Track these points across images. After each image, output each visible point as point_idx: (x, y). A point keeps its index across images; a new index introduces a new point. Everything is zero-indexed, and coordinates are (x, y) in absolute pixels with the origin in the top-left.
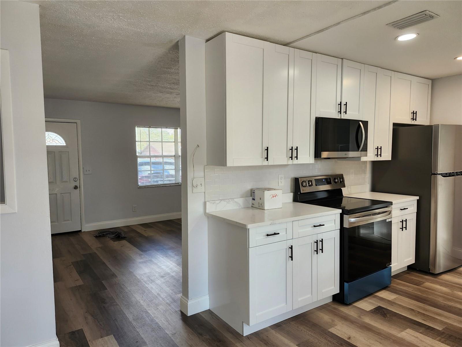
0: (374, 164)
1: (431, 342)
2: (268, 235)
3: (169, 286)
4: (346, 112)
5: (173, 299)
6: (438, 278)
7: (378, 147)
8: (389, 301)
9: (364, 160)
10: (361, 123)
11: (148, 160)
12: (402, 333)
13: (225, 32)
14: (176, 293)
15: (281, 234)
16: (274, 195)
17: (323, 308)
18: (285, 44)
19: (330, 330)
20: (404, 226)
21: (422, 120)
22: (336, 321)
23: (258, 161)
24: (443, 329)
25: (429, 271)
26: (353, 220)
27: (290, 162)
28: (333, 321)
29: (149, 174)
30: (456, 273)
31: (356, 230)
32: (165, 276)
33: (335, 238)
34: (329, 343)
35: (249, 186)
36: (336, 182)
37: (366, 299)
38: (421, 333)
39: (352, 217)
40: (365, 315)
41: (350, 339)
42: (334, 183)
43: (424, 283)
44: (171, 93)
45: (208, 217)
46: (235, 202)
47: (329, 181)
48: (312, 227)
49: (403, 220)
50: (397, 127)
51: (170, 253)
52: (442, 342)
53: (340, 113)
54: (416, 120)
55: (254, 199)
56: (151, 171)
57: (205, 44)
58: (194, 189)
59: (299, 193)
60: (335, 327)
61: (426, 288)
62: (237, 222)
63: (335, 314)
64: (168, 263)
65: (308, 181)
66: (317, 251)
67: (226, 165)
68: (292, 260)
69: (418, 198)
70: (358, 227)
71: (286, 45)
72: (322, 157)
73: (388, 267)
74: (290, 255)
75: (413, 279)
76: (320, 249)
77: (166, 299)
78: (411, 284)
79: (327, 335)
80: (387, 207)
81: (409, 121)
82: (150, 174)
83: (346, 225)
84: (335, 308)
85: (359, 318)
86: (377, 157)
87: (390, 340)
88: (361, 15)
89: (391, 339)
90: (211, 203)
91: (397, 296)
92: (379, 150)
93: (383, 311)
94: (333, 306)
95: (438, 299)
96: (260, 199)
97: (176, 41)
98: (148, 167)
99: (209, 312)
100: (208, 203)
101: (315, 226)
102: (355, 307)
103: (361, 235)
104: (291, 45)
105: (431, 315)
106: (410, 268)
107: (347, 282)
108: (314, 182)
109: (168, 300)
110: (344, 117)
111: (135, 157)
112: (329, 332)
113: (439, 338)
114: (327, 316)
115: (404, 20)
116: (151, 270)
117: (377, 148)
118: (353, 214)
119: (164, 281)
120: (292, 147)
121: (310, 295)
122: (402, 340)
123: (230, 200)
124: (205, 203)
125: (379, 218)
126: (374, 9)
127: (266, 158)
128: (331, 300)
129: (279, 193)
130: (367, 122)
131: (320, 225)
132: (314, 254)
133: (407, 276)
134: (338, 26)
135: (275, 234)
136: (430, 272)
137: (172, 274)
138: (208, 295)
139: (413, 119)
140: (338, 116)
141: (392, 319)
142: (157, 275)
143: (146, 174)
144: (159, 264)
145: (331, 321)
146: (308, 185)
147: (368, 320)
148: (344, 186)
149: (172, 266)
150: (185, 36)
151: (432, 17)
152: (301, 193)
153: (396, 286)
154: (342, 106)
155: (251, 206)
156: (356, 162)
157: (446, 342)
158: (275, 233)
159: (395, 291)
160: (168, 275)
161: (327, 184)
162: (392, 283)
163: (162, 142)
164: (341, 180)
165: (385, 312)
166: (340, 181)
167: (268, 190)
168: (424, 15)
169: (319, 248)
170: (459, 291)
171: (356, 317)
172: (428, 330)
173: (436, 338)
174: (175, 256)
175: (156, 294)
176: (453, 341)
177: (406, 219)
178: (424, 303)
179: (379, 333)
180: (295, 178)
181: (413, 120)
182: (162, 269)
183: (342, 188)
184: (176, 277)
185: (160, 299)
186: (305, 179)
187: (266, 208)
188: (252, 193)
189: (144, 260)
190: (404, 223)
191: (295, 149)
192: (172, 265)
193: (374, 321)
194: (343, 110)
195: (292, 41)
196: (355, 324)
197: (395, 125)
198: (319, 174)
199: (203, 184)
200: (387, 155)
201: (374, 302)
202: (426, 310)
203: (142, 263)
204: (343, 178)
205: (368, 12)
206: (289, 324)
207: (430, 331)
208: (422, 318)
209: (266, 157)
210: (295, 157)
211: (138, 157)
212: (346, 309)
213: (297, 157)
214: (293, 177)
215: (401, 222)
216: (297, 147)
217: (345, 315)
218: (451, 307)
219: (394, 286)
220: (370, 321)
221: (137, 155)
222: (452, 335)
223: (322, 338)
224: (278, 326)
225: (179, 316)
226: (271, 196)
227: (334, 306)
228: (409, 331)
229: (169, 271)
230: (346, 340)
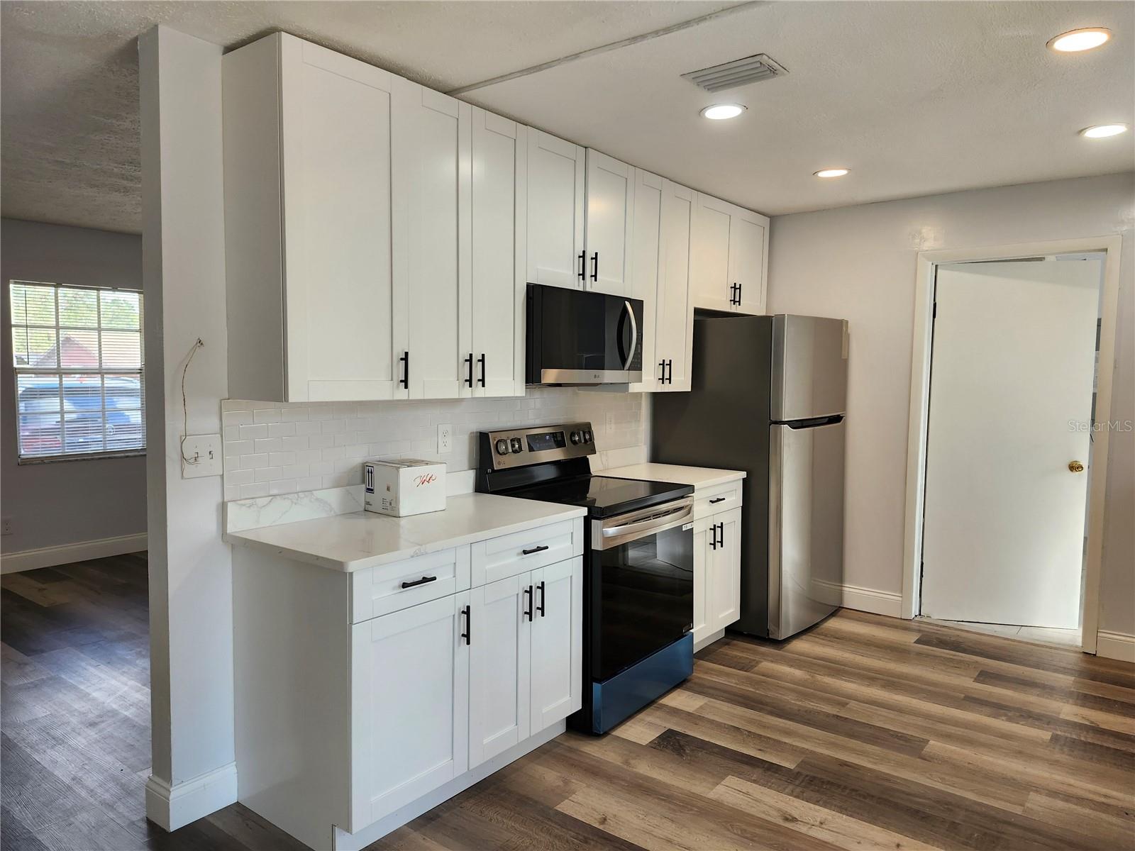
0: (657, 398)
1: (774, 799)
2: (405, 585)
3: (115, 750)
4: (595, 276)
5: (123, 786)
6: (786, 648)
7: (664, 361)
8: (689, 714)
9: (636, 390)
10: (628, 304)
11: (53, 381)
12: (717, 787)
13: (280, 31)
14: (134, 769)
15: (441, 579)
16: (425, 478)
17: (545, 753)
18: (447, 90)
19: (560, 808)
20: (718, 538)
21: (752, 305)
22: (573, 781)
23: (384, 389)
24: (798, 766)
25: (768, 634)
26: (611, 531)
27: (467, 393)
28: (566, 782)
29: (57, 422)
30: (819, 634)
31: (620, 555)
32: (103, 722)
33: (571, 577)
34: (557, 842)
35: (357, 456)
36: (574, 443)
37: (641, 716)
38: (754, 782)
39: (611, 524)
40: (638, 756)
41: (606, 823)
42: (570, 442)
43: (758, 663)
44: (126, 191)
45: (233, 547)
46: (317, 499)
47: (559, 439)
48: (518, 554)
49: (715, 526)
50: (702, 316)
51: (122, 651)
52: (795, 797)
53: (583, 279)
54: (739, 305)
55: (370, 490)
56: (62, 412)
57: (220, 57)
58: (186, 466)
59: (489, 471)
60: (570, 798)
61: (763, 676)
62: (318, 558)
63: (572, 765)
64: (113, 682)
65: (512, 440)
66: (530, 613)
67: (286, 400)
68: (468, 643)
69: (743, 474)
70: (624, 547)
71: (451, 92)
72: (542, 382)
73: (686, 635)
74: (464, 631)
75: (736, 656)
76: (538, 608)
77: (99, 791)
78: (734, 668)
79: (552, 821)
80: (682, 497)
81: (727, 307)
82: (59, 422)
83: (597, 545)
84: (571, 750)
85: (625, 767)
86: (663, 383)
87: (692, 810)
88: (627, 42)
89: (693, 806)
90: (244, 505)
91: (706, 701)
92: (667, 368)
93: (678, 740)
94: (566, 744)
95: (786, 698)
96: (388, 489)
97: (130, 37)
98: (53, 404)
99: (238, 809)
100: (230, 506)
101: (525, 552)
102: (618, 738)
103: (630, 563)
104: (462, 94)
105: (773, 737)
106: (732, 631)
107: (599, 681)
108: (525, 443)
109: (107, 791)
110: (591, 287)
111: (10, 375)
112: (558, 813)
113: (791, 787)
114: (554, 772)
115: (718, 69)
116: (56, 708)
117: (663, 364)
118: (611, 516)
119: (96, 736)
120: (471, 355)
121: (512, 727)
122: (718, 804)
123: (301, 495)
124: (223, 508)
125: (667, 523)
126: (657, 33)
127: (401, 381)
128: (562, 729)
129: (437, 470)
130: (642, 302)
131: (539, 549)
132: (523, 621)
133: (725, 650)
134: (577, 62)
135: (425, 580)
136: (771, 636)
137: (126, 713)
138: (235, 763)
139: (735, 302)
140: (579, 285)
141: (696, 757)
142: (74, 720)
143: (51, 421)
144: (82, 687)
145: (561, 784)
146: (510, 451)
147: (646, 768)
148: (594, 452)
149: (126, 688)
150: (156, 26)
151: (773, 72)
152: (494, 471)
153: (702, 676)
154: (587, 262)
155: (362, 509)
156: (619, 394)
157: (805, 794)
158: (424, 578)
159: (702, 690)
160: (113, 716)
161: (554, 446)
162: (694, 671)
163: (99, 330)
164: (587, 437)
165: (682, 743)
166: (585, 439)
167: (408, 464)
168: (759, 65)
169: (535, 605)
170: (824, 675)
171: (621, 764)
172: (770, 773)
173: (784, 789)
174: (137, 659)
175: (67, 781)
176: (818, 791)
177: (722, 524)
178: (760, 710)
179: (668, 796)
180: (480, 433)
181: (734, 304)
182: (94, 699)
183: (588, 456)
184: (136, 719)
185: (80, 795)
186: (503, 436)
187: (402, 513)
188: (366, 475)
189: (32, 678)
190: (718, 530)
191: (479, 361)
192: (126, 685)
193: (659, 767)
194: (589, 271)
195: (465, 85)
196: (616, 781)
197: (698, 312)
198: (538, 422)
199: (217, 454)
200: (682, 382)
201: (658, 721)
202: (764, 727)
203: (26, 688)
204: (590, 432)
205: (643, 37)
206: (459, 808)
207: (773, 774)
208: (756, 747)
209: (404, 379)
210: (479, 380)
211: (20, 373)
212: (596, 748)
213: (483, 380)
214: (475, 431)
215: (711, 529)
216: (483, 355)
217: (593, 763)
218: (809, 712)
219: (699, 678)
220: (648, 769)
221: (15, 365)
222: (814, 778)
223: (541, 833)
224: (431, 819)
225: (142, 836)
226: (418, 481)
227: (569, 745)
228: (732, 781)
229: (115, 706)
230: (596, 825)
